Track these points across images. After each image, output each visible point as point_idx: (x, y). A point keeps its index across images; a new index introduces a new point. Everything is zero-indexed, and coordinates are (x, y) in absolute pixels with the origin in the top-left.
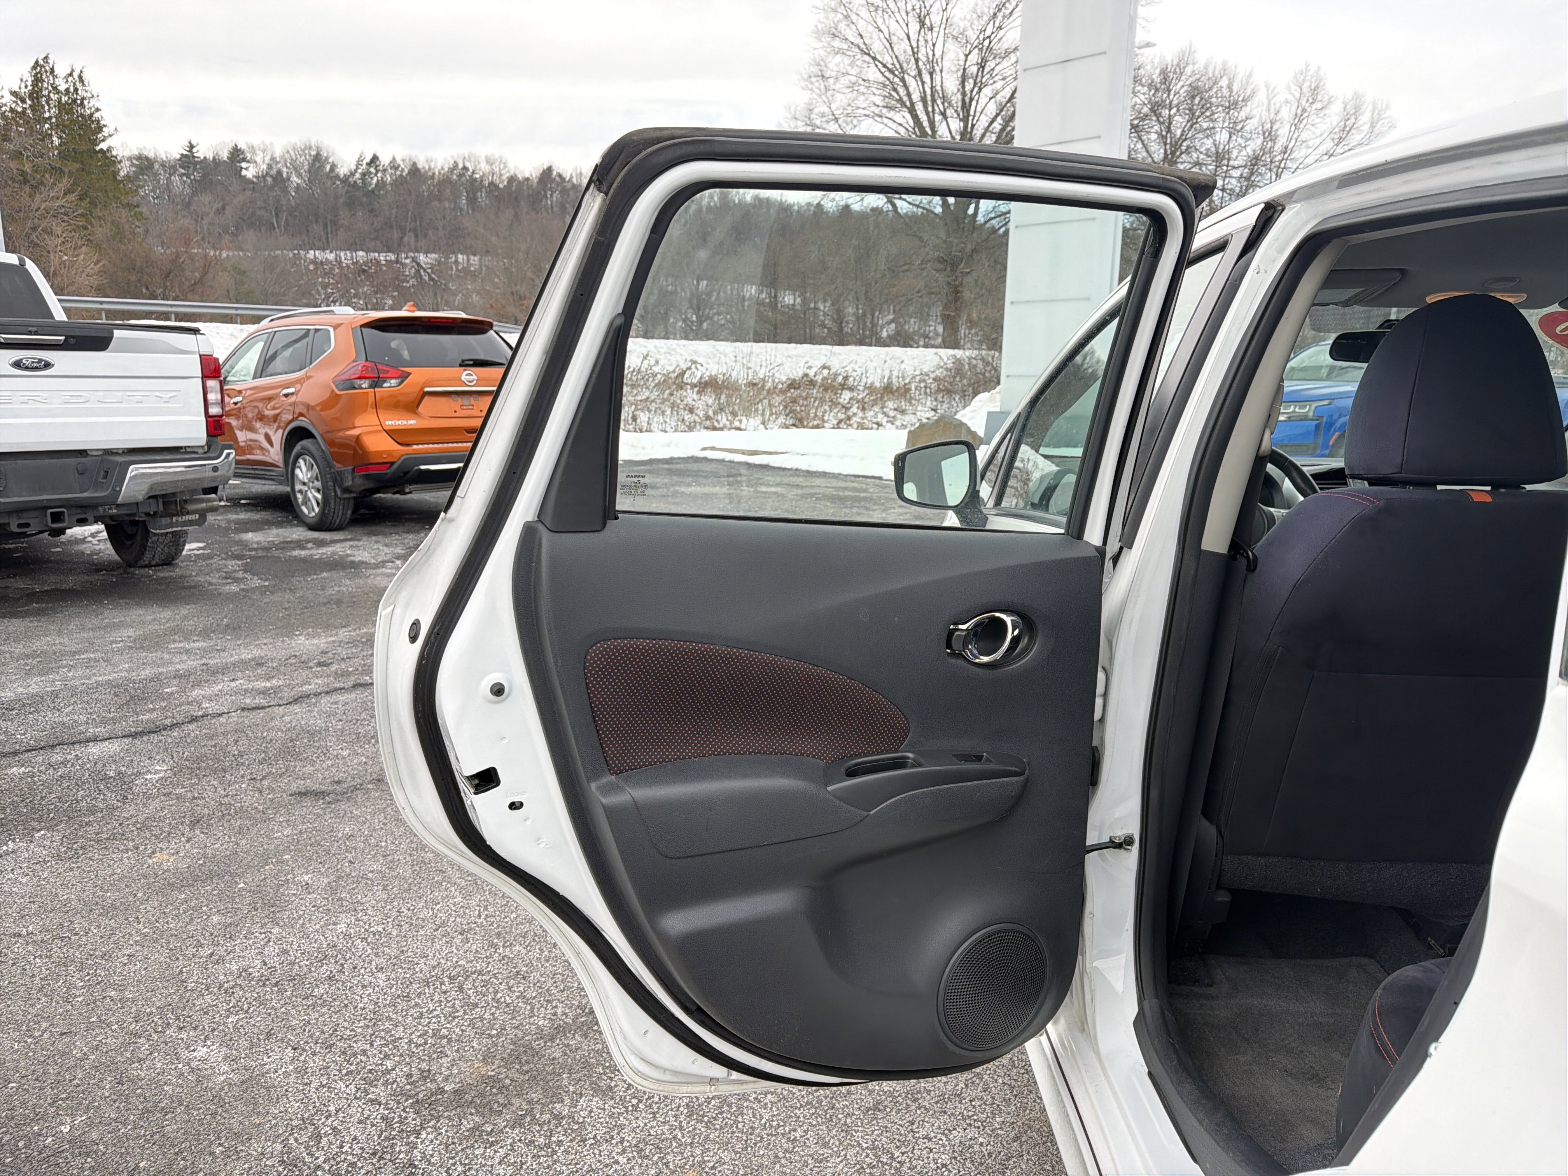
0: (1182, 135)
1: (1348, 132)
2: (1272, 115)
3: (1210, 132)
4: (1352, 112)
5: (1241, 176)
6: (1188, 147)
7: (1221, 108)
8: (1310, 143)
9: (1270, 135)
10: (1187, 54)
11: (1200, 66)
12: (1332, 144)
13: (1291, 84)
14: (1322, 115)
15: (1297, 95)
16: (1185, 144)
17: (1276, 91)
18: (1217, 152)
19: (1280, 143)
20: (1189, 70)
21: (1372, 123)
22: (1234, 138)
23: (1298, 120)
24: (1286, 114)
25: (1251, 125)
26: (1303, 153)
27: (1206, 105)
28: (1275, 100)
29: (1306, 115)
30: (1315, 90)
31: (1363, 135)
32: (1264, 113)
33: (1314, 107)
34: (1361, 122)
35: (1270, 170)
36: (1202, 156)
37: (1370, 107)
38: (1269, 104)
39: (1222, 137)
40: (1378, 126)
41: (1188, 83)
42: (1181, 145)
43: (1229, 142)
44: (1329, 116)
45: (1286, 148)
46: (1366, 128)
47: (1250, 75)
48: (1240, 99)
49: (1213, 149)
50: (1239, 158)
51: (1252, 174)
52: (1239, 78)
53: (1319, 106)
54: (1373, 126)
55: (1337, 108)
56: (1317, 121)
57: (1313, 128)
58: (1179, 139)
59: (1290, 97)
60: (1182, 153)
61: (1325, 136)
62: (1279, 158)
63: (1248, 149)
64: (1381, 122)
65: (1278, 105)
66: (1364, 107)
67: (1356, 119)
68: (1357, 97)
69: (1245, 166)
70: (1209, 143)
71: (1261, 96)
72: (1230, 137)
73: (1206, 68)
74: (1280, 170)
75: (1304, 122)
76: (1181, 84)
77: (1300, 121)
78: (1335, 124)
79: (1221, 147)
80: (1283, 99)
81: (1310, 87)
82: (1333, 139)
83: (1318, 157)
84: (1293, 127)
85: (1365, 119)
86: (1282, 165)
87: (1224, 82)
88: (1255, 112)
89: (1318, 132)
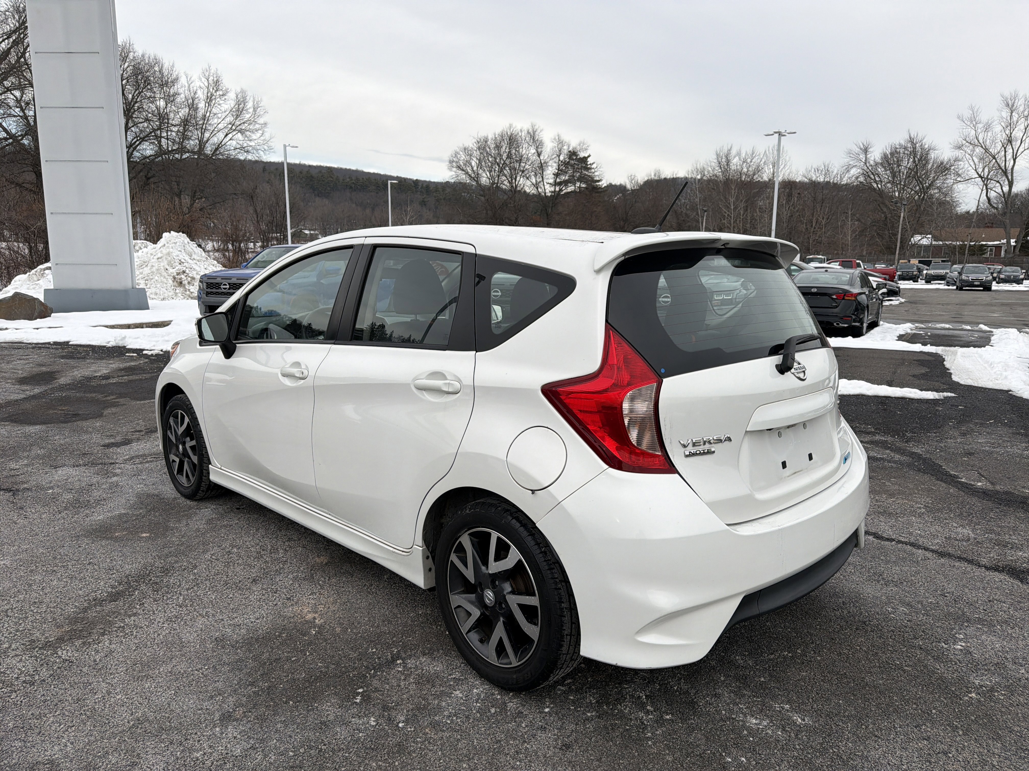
0: (133, 98)
1: (241, 112)
2: (192, 94)
3: (152, 100)
4: (242, 100)
5: (178, 131)
6: (139, 108)
7: (157, 85)
8: (220, 115)
9: (193, 107)
10: (128, 45)
11: (139, 53)
12: (233, 118)
13: (201, 77)
14: (223, 99)
15: (207, 84)
16: (137, 105)
17: (192, 79)
18: (159, 114)
19: (201, 113)
20: (131, 55)
22: (169, 105)
23: (209, 99)
24: (201, 95)
25: (179, 99)
26: (216, 121)
27: (147, 82)
28: (193, 84)
29: (214, 97)
30: (217, 83)
31: (250, 115)
32: (187, 92)
33: (218, 93)
34: (248, 107)
35: (197, 129)
36: (150, 115)
37: (252, 99)
38: (189, 86)
39: (162, 103)
40: (258, 111)
41: (133, 64)
42: (133, 106)
43: (166, 107)
44: (228, 100)
45: (205, 116)
46: (251, 110)
47: (173, 66)
48: (169, 80)
49: (156, 111)
50: (175, 119)
51: (185, 131)
52: (166, 66)
53: (221, 93)
54: (255, 110)
55: (232, 95)
56: (221, 102)
57: (219, 107)
58: (131, 102)
59: (202, 85)
60: (135, 111)
61: (227, 113)
62: (201, 122)
63: (180, 114)
64: (259, 109)
65: (195, 88)
66: (248, 98)
67: (244, 105)
68: (243, 91)
69: (180, 125)
70: (153, 107)
71: (183, 80)
72: (167, 105)
73: (143, 56)
74: (203, 130)
75: (214, 102)
76: (127, 64)
77: (211, 101)
78: (232, 106)
79: (162, 111)
80: (198, 86)
81: (213, 80)
82: (233, 115)
83: (225, 125)
84: (207, 105)
85: (250, 105)
86: (204, 127)
87: (157, 69)
88: (181, 91)
89: (223, 109)
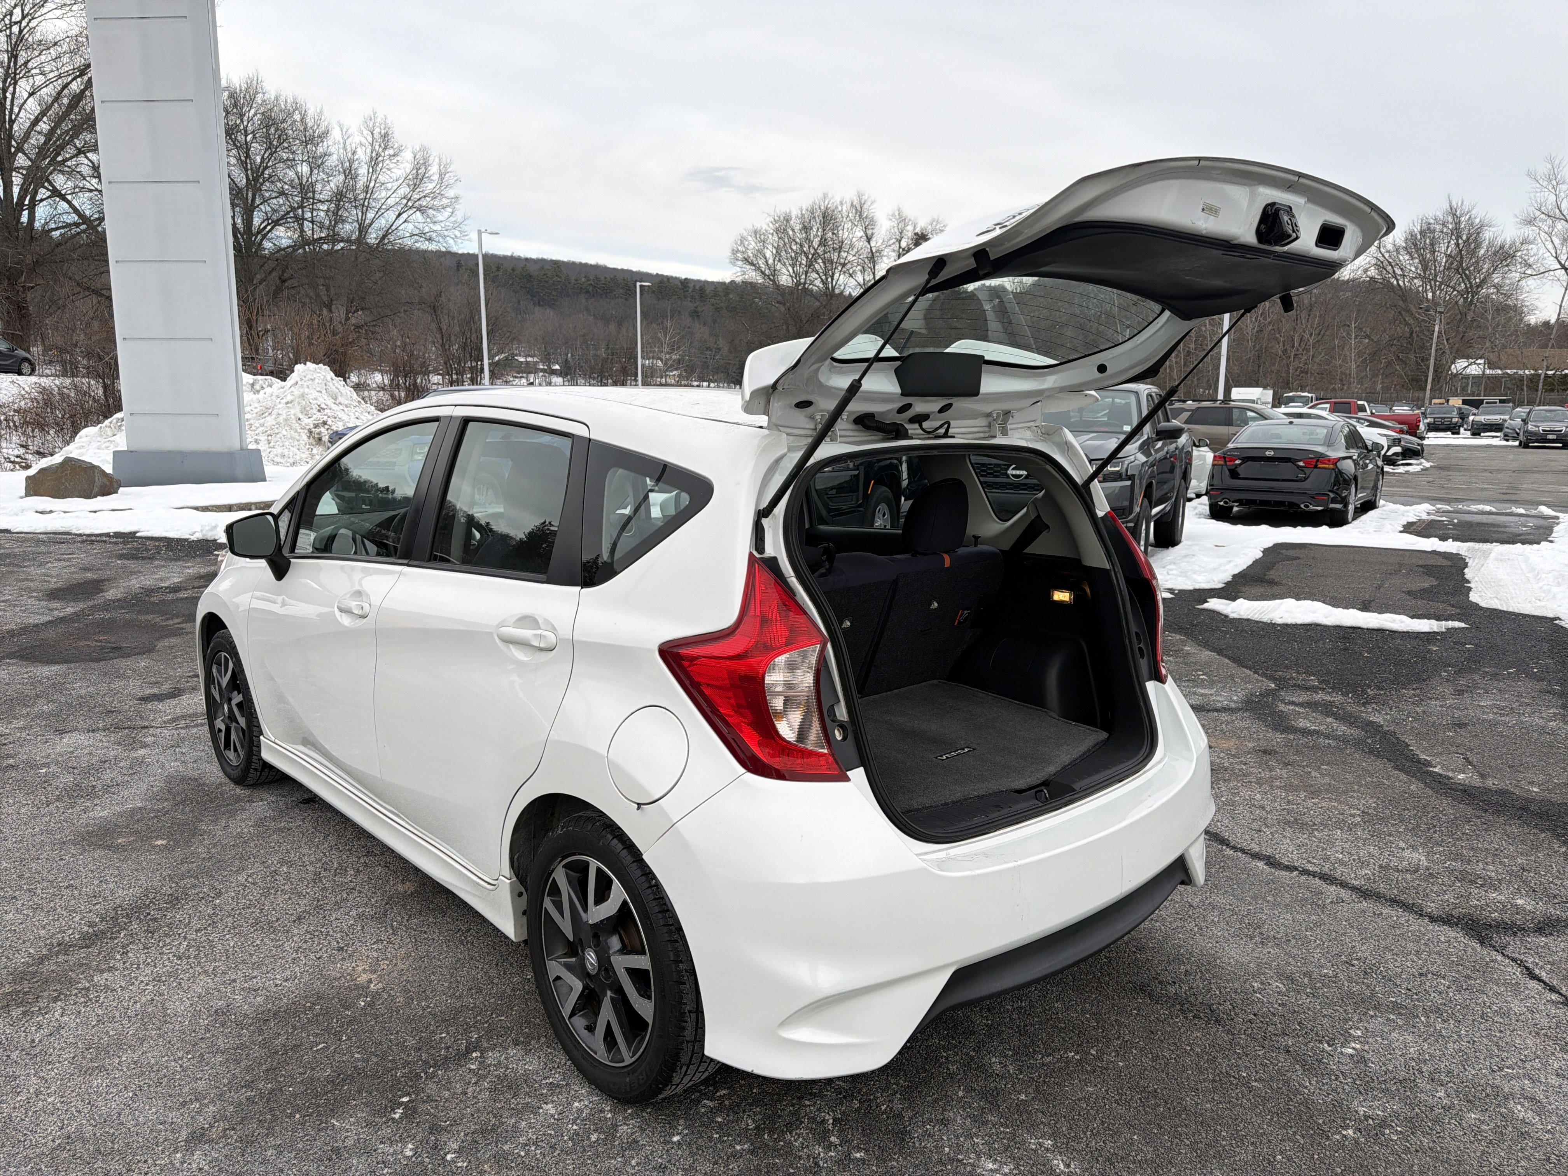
0: (262, 162)
1: (421, 180)
2: (350, 154)
3: (290, 163)
4: (421, 162)
5: (328, 210)
6: (270, 176)
7: (298, 141)
8: (389, 186)
9: (350, 173)
10: (255, 82)
11: (271, 94)
12: (408, 190)
13: (363, 128)
14: (395, 161)
15: (370, 140)
16: (266, 172)
17: (350, 131)
18: (301, 184)
19: (361, 183)
20: (259, 98)
21: (440, 175)
22: (316, 171)
23: (374, 162)
24: (363, 155)
25: (330, 162)
26: (383, 194)
27: (282, 137)
28: (350, 140)
29: (380, 159)
30: (385, 136)
31: (434, 185)
32: (341, 151)
33: (387, 153)
34: (431, 173)
35: (356, 207)
36: (286, 187)
37: (437, 160)
38: (345, 143)
39: (305, 169)
40: (446, 179)
41: (261, 111)
42: (263, 173)
43: (311, 174)
44: (402, 163)
45: (368, 187)
46: (436, 177)
47: (321, 113)
48: (316, 135)
49: (297, 181)
50: (325, 192)
51: (338, 210)
52: (310, 113)
53: (391, 152)
54: (441, 177)
55: (407, 155)
56: (392, 166)
57: (389, 172)
58: (260, 166)
59: (364, 141)
60: (264, 182)
61: (401, 181)
62: (362, 196)
63: (332, 184)
64: (447, 175)
65: (354, 146)
66: (431, 159)
67: (426, 169)
68: (423, 149)
69: (331, 201)
70: (291, 174)
71: (336, 134)
72: (312, 171)
73: (277, 98)
74: (365, 208)
75: (380, 165)
76: (252, 112)
77: (376, 164)
78: (408, 171)
79: (305, 180)
80: (358, 142)
81: (380, 133)
82: (409, 185)
83: (398, 200)
84: (371, 170)
85: (434, 170)
86: (366, 204)
87: (297, 117)
88: (332, 149)
89: (394, 176)
